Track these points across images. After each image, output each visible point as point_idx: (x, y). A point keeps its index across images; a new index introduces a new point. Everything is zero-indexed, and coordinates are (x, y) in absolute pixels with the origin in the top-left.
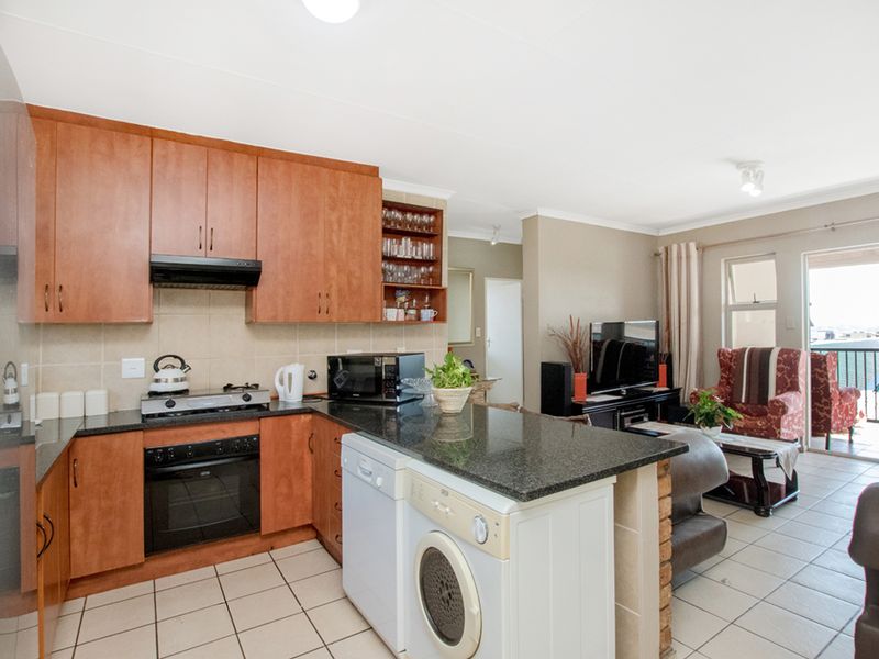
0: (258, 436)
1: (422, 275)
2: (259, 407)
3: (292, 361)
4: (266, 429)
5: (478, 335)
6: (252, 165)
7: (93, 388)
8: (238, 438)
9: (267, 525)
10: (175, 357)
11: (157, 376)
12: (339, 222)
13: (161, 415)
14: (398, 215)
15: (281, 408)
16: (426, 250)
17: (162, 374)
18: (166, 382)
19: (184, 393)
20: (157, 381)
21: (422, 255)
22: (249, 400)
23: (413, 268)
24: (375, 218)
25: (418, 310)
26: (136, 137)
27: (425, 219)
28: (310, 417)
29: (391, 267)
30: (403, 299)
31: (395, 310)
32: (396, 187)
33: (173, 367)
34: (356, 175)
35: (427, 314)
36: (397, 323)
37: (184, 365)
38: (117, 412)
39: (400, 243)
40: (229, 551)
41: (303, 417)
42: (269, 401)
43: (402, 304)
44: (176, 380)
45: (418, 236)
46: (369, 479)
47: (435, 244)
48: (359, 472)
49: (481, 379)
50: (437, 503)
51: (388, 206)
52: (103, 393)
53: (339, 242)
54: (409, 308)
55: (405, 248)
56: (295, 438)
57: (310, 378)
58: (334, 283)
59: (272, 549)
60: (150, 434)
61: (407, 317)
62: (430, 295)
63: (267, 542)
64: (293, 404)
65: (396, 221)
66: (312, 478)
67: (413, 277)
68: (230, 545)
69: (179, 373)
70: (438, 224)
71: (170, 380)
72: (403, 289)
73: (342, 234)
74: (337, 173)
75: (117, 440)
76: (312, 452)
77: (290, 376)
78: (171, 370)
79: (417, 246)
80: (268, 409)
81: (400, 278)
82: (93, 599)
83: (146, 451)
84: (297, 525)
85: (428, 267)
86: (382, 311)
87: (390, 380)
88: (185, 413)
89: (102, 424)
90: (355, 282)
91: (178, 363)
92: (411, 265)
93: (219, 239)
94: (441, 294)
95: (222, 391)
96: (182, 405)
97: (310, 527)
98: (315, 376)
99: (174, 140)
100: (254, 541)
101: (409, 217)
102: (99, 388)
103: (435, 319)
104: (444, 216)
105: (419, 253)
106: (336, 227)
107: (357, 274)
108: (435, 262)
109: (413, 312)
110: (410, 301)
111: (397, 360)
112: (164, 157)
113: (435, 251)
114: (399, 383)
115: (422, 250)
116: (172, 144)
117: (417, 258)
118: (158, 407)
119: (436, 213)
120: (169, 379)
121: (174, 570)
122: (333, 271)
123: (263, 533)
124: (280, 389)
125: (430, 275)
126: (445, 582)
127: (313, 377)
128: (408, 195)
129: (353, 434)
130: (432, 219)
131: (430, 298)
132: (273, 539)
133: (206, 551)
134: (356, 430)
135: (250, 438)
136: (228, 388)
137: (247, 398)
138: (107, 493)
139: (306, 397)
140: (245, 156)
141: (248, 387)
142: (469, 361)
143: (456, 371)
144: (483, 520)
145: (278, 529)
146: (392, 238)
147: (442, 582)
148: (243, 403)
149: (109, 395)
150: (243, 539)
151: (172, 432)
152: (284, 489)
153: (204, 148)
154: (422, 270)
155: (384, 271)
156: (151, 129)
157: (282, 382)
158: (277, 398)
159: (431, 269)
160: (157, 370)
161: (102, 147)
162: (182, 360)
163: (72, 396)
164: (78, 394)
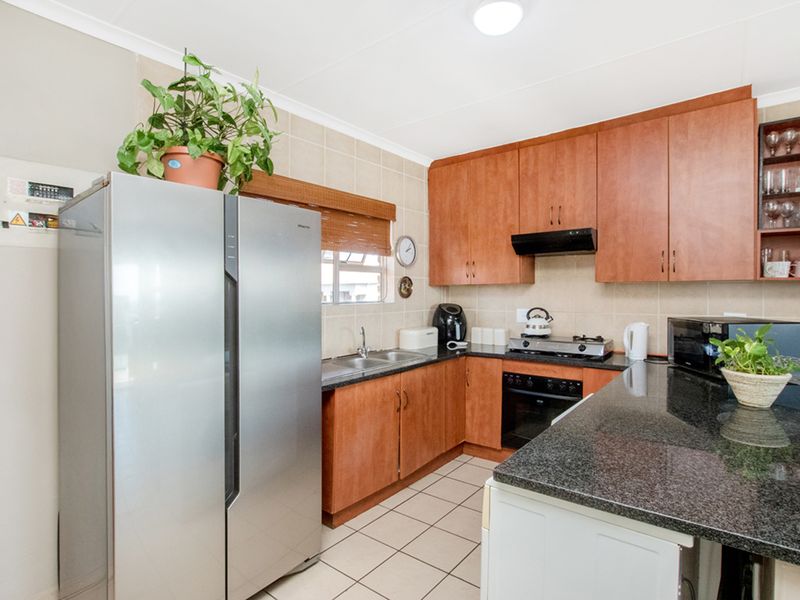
0: (582, 382)
2: (589, 358)
4: (588, 377)
6: (592, 142)
7: (498, 328)
8: (565, 380)
10: (542, 310)
11: (529, 323)
13: (519, 351)
17: (532, 322)
18: (534, 328)
19: (544, 337)
20: (528, 326)
22: (583, 350)
33: (540, 317)
37: (548, 317)
42: (601, 354)
44: (541, 327)
52: (504, 331)
58: (683, 239)
60: (507, 362)
69: (543, 322)
77: (631, 333)
78: (538, 319)
86: (756, 267)
88: (537, 352)
91: (543, 314)
95: (572, 340)
102: (501, 328)
112: (527, 160)
120: (537, 326)
135: (574, 382)
136: (576, 338)
137: (582, 348)
138: (482, 395)
139: (649, 357)
140: (587, 136)
141: (584, 339)
148: (578, 352)
149: (507, 333)
151: (519, 364)
156: (519, 143)
160: (529, 318)
161: (492, 167)
162: (547, 313)
163: (488, 331)
164: (491, 330)
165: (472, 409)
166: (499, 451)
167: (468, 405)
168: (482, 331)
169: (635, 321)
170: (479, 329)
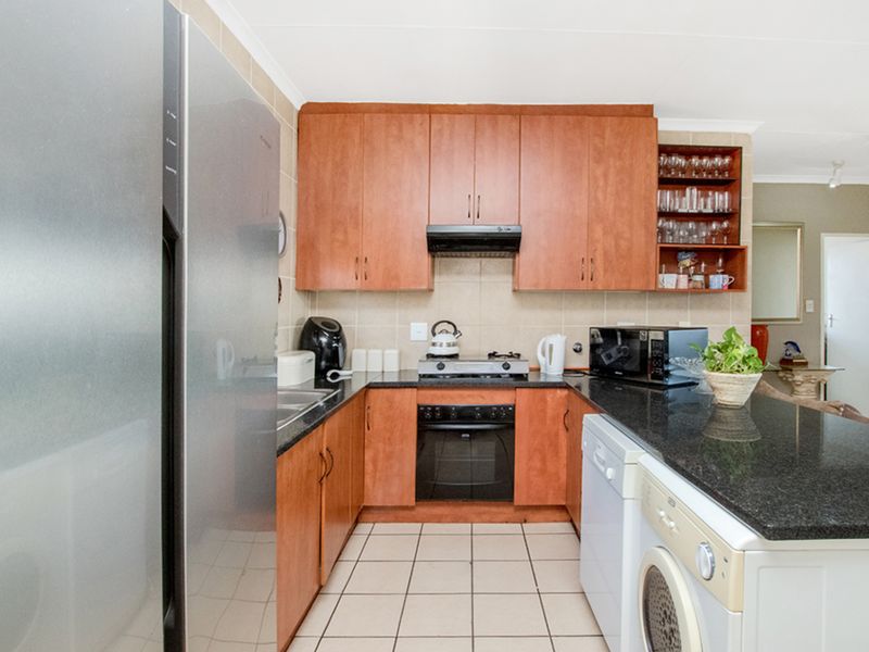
0: (514, 407)
1: (713, 232)
2: (517, 376)
3: (556, 331)
4: (521, 399)
5: (810, 309)
6: (515, 125)
7: (390, 348)
8: (495, 406)
9: (520, 497)
10: (449, 323)
11: (435, 340)
12: (606, 176)
13: (431, 376)
14: (681, 161)
15: (542, 380)
16: (720, 200)
17: (440, 338)
18: (441, 345)
19: (454, 357)
20: (434, 344)
21: (713, 208)
22: (508, 368)
23: (702, 224)
24: (648, 166)
25: (706, 276)
26: (418, 115)
27: (718, 161)
28: (565, 392)
29: (671, 224)
30: (687, 262)
31: (675, 276)
32: (675, 127)
33: (447, 332)
34: (626, 119)
35: (719, 281)
36: (677, 292)
37: (456, 332)
38: (406, 370)
39: (684, 195)
40: (484, 513)
41: (559, 391)
42: (527, 372)
43: (686, 269)
44: (449, 345)
45: (707, 184)
46: (602, 469)
47: (732, 193)
48: (595, 459)
49: (810, 367)
50: (662, 513)
51: (666, 150)
52: (396, 352)
53: (605, 199)
54: (695, 274)
55: (691, 201)
56: (550, 412)
57: (575, 350)
58: (599, 246)
59: (525, 522)
60: (422, 392)
61: (691, 285)
62: (725, 256)
63: (520, 514)
64: (553, 377)
65: (678, 168)
66: (567, 458)
67: (700, 235)
68: (486, 509)
69: (450, 338)
70: (736, 165)
71: (445, 344)
72: (687, 251)
73: (609, 189)
74: (603, 119)
75: (398, 394)
76: (567, 429)
77: (551, 347)
78: (445, 334)
79: (706, 196)
80: (526, 379)
81: (683, 237)
82: (380, 527)
83: (419, 407)
84: (549, 503)
85: (721, 222)
86: (657, 278)
87: (657, 358)
88: (453, 376)
89: (394, 379)
90: (623, 244)
91: (451, 329)
92: (697, 222)
93: (487, 207)
94: (739, 256)
95: (487, 358)
96: (451, 368)
97: (562, 508)
98: (581, 350)
99: (448, 113)
100: (508, 511)
101: (695, 161)
102: (394, 348)
103: (730, 287)
104: (744, 155)
105: (709, 206)
106: (601, 183)
107: (627, 235)
108: (732, 215)
109: (699, 278)
110: (697, 265)
111: (666, 335)
112: (440, 130)
113: (732, 202)
114: (667, 363)
115: (714, 201)
116: (445, 116)
117: (705, 211)
118: (431, 368)
119: (733, 152)
121: (439, 519)
122: (598, 232)
123: (515, 504)
124: (542, 360)
125: (725, 232)
126: (668, 613)
127: (578, 351)
128: (696, 134)
129: (597, 415)
130: (727, 160)
131: (725, 262)
132: (525, 513)
133: (466, 509)
134: (600, 412)
135: (506, 407)
136: (492, 355)
137: (506, 366)
138: (389, 439)
139: (567, 371)
140: (509, 117)
141: (510, 356)
142: (794, 344)
143: (735, 352)
144: (710, 549)
145: (530, 504)
146: (673, 189)
147: (665, 613)
148: (503, 371)
149: (400, 354)
150: (498, 506)
151: (438, 393)
152: (537, 464)
153: (472, 116)
154: (714, 226)
155: (661, 231)
156: (430, 106)
157: (543, 354)
158: (539, 370)
159: (725, 224)
160: (434, 334)
161: (394, 130)
162: (455, 326)
163: (375, 353)
164: (379, 352)
165: (375, 462)
166: (412, 508)
167: (368, 455)
168: (367, 354)
169: (550, 334)
170: (363, 351)
